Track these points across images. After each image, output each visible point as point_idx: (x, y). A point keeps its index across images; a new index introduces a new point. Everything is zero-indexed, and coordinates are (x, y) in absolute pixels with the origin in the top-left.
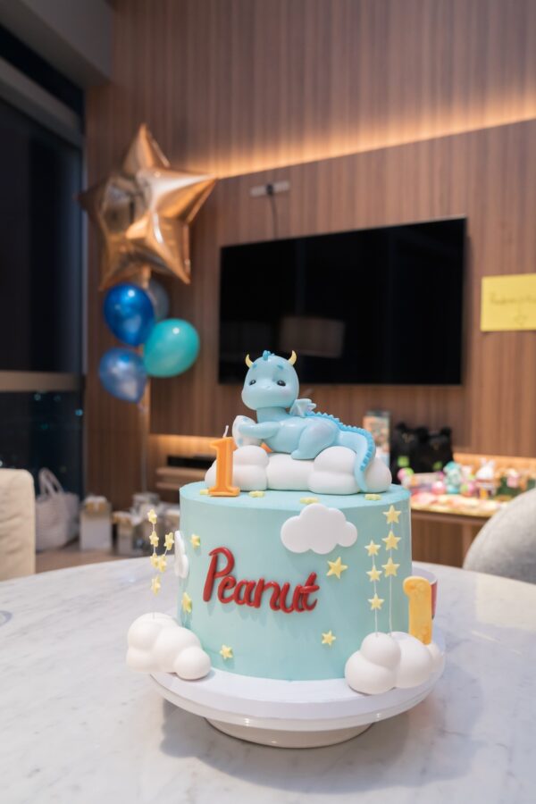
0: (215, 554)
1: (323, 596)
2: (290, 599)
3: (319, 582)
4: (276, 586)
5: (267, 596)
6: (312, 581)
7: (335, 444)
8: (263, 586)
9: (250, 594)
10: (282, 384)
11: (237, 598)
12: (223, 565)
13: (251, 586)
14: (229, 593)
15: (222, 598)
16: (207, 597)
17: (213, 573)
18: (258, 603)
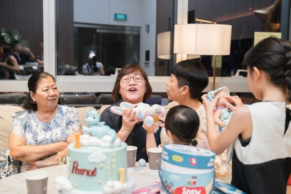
0: (75, 162)
1: (98, 172)
2: (90, 173)
3: (98, 169)
4: (87, 170)
5: (85, 173)
6: (95, 169)
7: (107, 134)
8: (84, 170)
9: (81, 172)
10: (94, 118)
11: (78, 172)
12: (76, 165)
13: (81, 170)
14: (77, 171)
15: (76, 173)
16: (73, 172)
17: (74, 167)
18: (83, 174)
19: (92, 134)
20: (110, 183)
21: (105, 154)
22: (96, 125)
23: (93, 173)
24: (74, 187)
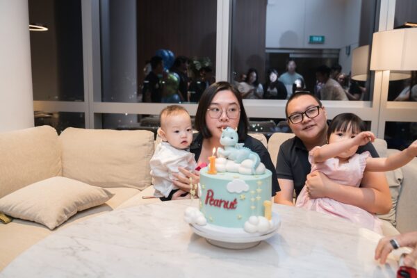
0: (209, 191)
1: (239, 205)
2: (229, 205)
3: (238, 201)
4: (225, 202)
5: (223, 204)
6: (235, 200)
7: (247, 158)
8: (221, 201)
9: (218, 203)
10: (232, 138)
11: (214, 204)
12: (210, 194)
13: (218, 201)
14: (212, 202)
15: (211, 204)
16: (206, 203)
17: (208, 197)
18: (220, 206)
19: (229, 157)
20: (253, 218)
21: (248, 182)
22: (234, 146)
23: (232, 205)
24: (208, 222)
